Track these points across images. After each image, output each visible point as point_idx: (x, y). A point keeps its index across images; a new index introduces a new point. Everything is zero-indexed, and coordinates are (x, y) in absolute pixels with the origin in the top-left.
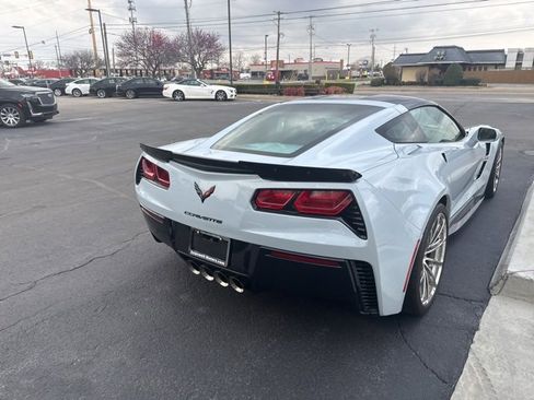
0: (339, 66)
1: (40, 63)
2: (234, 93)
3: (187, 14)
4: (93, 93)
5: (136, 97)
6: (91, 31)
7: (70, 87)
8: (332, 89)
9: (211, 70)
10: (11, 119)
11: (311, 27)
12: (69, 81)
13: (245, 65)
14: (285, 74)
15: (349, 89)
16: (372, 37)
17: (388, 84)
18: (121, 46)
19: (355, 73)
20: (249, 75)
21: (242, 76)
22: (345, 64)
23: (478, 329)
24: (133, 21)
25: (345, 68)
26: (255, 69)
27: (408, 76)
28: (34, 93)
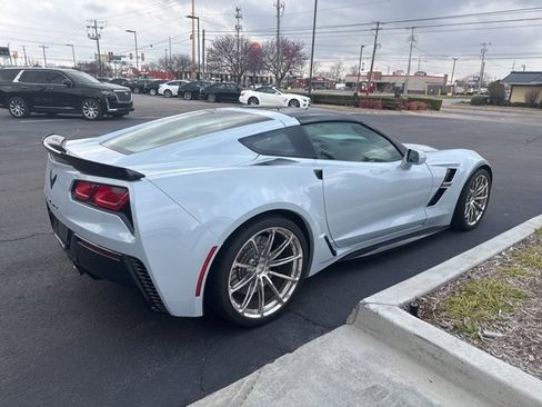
0: (442, 81)
1: (153, 65)
2: (307, 103)
3: (279, 22)
4: (181, 94)
5: (217, 101)
6: (192, 37)
7: (163, 87)
8: (414, 104)
9: (307, 79)
10: (91, 113)
11: (412, 39)
12: (163, 82)
13: (343, 75)
14: (381, 86)
15: (435, 106)
16: (483, 51)
17: (491, 103)
18: (211, 51)
19: (460, 90)
20: (344, 85)
21: (338, 86)
22: (449, 79)
23: (291, 352)
24: (238, 28)
25: (448, 84)
26: (351, 80)
27: (518, 96)
28: (112, 90)
